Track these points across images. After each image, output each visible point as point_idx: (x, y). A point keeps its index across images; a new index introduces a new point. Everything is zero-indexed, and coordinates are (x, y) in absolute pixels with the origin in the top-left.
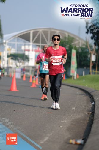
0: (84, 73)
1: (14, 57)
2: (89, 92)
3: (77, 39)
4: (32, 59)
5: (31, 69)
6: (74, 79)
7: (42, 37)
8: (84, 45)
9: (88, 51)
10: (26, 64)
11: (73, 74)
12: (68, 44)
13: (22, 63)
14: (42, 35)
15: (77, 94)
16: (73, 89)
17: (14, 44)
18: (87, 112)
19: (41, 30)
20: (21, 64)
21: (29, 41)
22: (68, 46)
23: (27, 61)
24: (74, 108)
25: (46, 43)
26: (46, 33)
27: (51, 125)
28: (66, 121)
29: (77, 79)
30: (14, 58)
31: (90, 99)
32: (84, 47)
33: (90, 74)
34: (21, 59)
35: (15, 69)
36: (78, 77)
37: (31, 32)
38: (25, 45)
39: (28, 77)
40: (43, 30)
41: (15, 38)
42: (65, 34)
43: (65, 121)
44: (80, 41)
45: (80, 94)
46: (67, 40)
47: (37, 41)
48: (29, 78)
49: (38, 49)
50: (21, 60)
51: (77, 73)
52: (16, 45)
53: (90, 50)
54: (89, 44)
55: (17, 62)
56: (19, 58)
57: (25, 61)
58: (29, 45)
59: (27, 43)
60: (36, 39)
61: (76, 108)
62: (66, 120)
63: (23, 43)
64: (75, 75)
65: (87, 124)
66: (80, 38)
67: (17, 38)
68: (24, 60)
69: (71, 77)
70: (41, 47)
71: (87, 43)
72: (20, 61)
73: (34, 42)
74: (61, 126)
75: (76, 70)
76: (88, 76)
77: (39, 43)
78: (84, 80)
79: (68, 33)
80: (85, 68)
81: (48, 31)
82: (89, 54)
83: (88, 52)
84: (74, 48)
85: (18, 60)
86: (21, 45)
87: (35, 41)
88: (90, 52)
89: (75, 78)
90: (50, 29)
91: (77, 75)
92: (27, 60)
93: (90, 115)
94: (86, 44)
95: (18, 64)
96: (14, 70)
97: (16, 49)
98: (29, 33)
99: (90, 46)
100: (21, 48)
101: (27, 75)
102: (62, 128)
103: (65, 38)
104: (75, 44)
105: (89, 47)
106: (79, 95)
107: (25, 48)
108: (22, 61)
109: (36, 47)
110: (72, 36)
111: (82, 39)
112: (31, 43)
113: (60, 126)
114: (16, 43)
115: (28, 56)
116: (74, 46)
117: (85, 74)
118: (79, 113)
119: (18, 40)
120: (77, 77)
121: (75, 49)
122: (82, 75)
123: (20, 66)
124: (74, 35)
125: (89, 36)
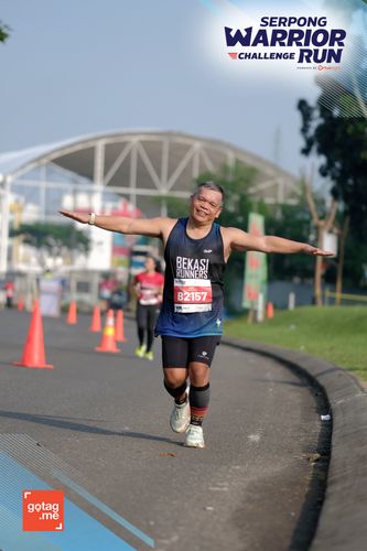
0: (292, 298)
1: (34, 235)
2: (313, 373)
3: (270, 172)
4: (101, 243)
5: (96, 280)
6: (255, 320)
7: (140, 162)
8: (293, 195)
9: (307, 217)
10: (80, 262)
11: (252, 304)
12: (233, 191)
13: (64, 257)
14: (139, 156)
15: (268, 381)
16: (252, 359)
17: (37, 189)
18: (304, 452)
19: (135, 140)
20: (59, 261)
21: (90, 177)
22: (236, 197)
23: (81, 251)
24: (255, 438)
25: (153, 187)
26: (152, 149)
27: (175, 502)
28: (230, 486)
29: (268, 322)
30: (35, 240)
31: (313, 401)
32: (293, 202)
33: (314, 302)
34: (60, 242)
35: (38, 280)
36: (271, 312)
37: (100, 146)
38: (75, 193)
39: (86, 309)
40: (143, 138)
41: (39, 168)
42: (225, 156)
43: (225, 489)
44: (281, 181)
45: (277, 382)
46: (230, 178)
47: (119, 180)
48: (91, 313)
49: (125, 206)
50: (60, 247)
51: (268, 299)
52: (42, 193)
53: (315, 215)
54: (313, 194)
55: (45, 253)
56: (51, 240)
57: (75, 252)
58: (90, 193)
59: (84, 183)
60: (118, 172)
61: (265, 435)
62: (226, 484)
63: (70, 187)
64: (260, 307)
65: (304, 500)
66: (279, 171)
67: (47, 165)
68: (70, 246)
69: (245, 312)
70: (133, 199)
71: (304, 188)
72: (56, 249)
73: (112, 183)
74: (210, 508)
75: (265, 287)
76: (308, 309)
77: (127, 185)
78: (293, 327)
79: (235, 149)
80: (297, 280)
81: (160, 143)
82: (313, 231)
83: (308, 222)
84: (255, 206)
85: (49, 247)
86: (61, 193)
87: (112, 179)
88: (315, 221)
89: (260, 317)
90: (169, 134)
91: (266, 307)
92: (81, 246)
93: (314, 466)
94: (300, 192)
95: (50, 262)
96: (35, 283)
97: (42, 208)
98: (92, 151)
99: (316, 201)
100: (59, 201)
101: (80, 303)
102: (214, 513)
103: (225, 168)
104: (260, 192)
105: (312, 205)
106: (273, 384)
107: (75, 202)
108: (64, 250)
109: (116, 201)
110: (249, 162)
111: (286, 175)
112: (99, 186)
113: (204, 509)
114: (43, 185)
115: (85, 234)
116: (255, 200)
117: (298, 303)
118: (276, 456)
119: (49, 173)
120: (266, 315)
121: (262, 210)
122: (285, 306)
123: (56, 269)
124: (259, 159)
125: (313, 164)
